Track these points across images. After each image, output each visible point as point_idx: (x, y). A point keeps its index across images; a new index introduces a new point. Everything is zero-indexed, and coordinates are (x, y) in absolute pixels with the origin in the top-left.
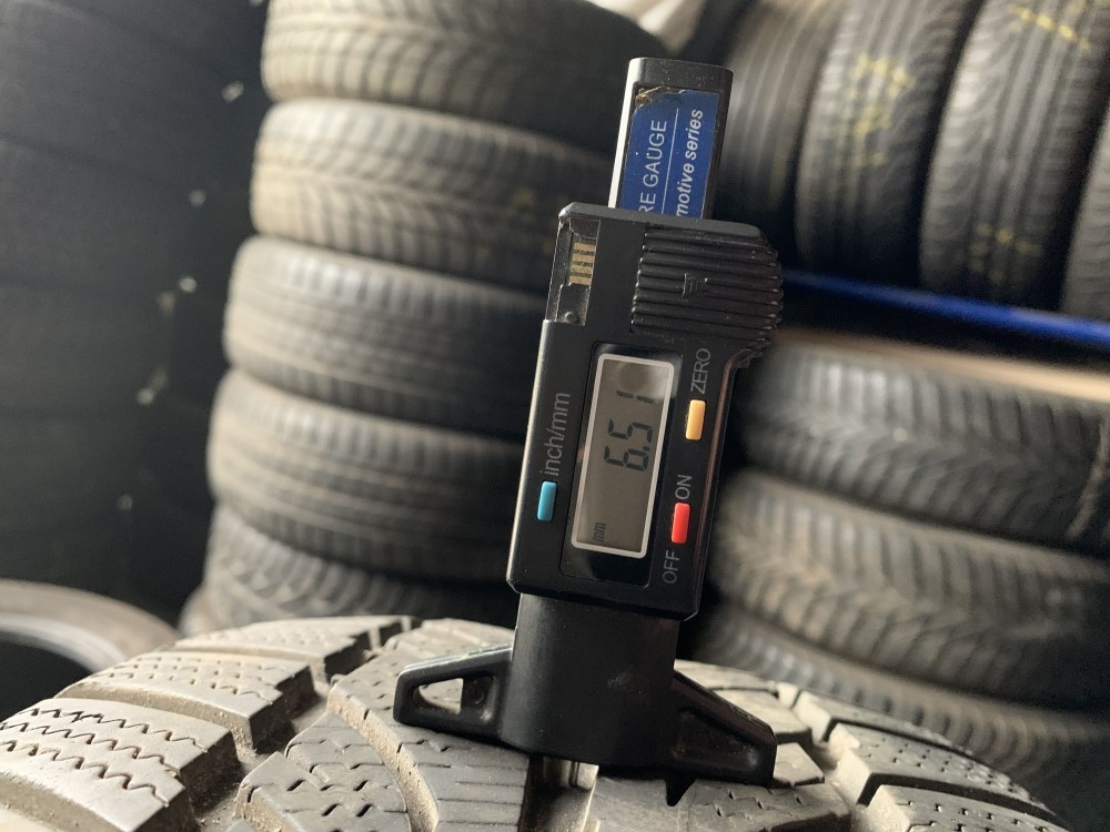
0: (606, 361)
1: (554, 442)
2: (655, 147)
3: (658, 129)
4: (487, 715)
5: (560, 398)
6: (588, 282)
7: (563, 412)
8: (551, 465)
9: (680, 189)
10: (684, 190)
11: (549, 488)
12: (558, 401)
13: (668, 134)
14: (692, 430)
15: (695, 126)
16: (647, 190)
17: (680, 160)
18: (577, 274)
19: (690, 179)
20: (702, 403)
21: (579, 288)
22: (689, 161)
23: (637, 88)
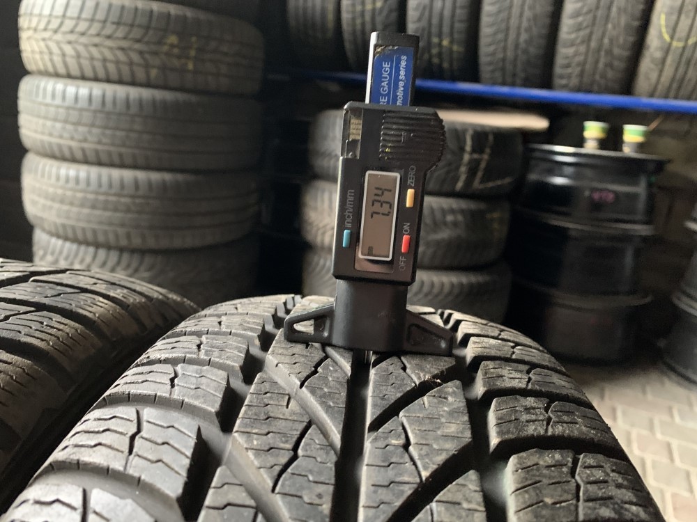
0: (369, 174)
1: (349, 212)
2: (385, 74)
3: (386, 66)
4: (326, 334)
5: (350, 192)
6: (359, 138)
7: (352, 199)
8: (348, 223)
9: (398, 94)
10: (400, 94)
11: (347, 233)
12: (349, 194)
13: (391, 68)
14: (409, 202)
15: (403, 64)
16: (383, 95)
17: (397, 80)
18: (353, 134)
19: (402, 89)
20: (413, 190)
21: (355, 142)
22: (401, 80)
23: (376, 46)
